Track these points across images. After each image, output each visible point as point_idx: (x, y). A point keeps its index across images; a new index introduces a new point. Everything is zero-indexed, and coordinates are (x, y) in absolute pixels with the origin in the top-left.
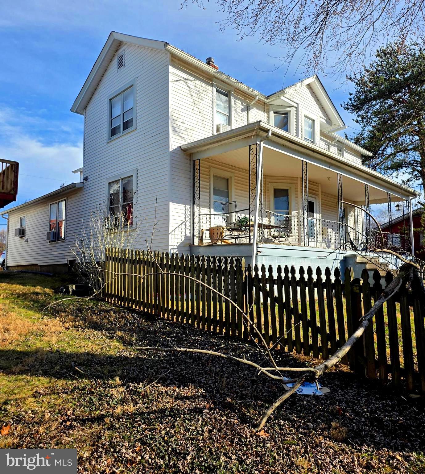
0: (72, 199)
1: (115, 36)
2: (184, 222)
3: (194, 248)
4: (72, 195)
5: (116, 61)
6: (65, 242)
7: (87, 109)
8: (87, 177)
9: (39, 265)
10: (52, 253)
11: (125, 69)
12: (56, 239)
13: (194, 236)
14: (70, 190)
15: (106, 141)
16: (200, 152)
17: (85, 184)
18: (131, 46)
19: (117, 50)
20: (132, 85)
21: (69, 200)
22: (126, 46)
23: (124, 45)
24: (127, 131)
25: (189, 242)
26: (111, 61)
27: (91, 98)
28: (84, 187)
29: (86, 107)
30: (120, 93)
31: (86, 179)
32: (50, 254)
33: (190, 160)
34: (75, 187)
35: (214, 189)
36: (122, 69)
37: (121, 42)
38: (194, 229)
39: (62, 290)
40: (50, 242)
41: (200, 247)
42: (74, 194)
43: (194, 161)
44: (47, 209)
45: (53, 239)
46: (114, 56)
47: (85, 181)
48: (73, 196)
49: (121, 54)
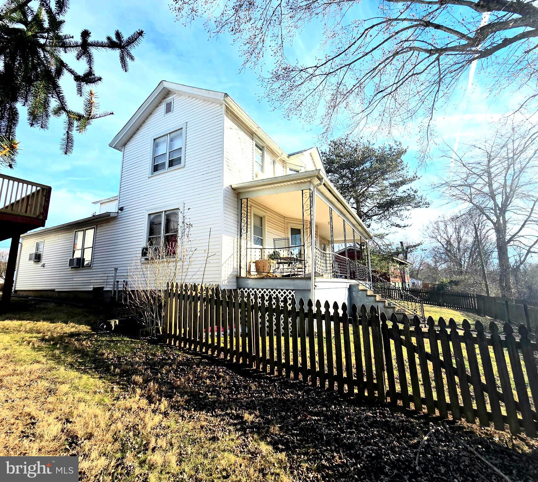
0: (102, 228)
1: (166, 85)
2: (233, 254)
3: (241, 280)
4: (103, 223)
5: (163, 107)
6: (91, 269)
7: (126, 146)
8: (123, 207)
9: (56, 290)
10: (74, 279)
11: (172, 114)
12: (80, 265)
13: (240, 268)
14: (102, 219)
15: (148, 175)
16: (249, 192)
17: (119, 214)
18: (181, 96)
19: (164, 98)
20: (182, 128)
21: (98, 229)
22: (174, 96)
23: (173, 95)
24: (172, 168)
25: (236, 273)
26: (157, 106)
27: (131, 137)
28: (119, 217)
29: (125, 145)
30: (167, 135)
31: (121, 209)
32: (71, 280)
33: (238, 198)
34: (109, 216)
35: (254, 226)
36: (170, 114)
37: (169, 91)
38: (240, 262)
39: (103, 326)
40: (72, 268)
41: (248, 279)
42: (105, 223)
43: (241, 199)
44: (71, 236)
45: (77, 265)
46: (160, 102)
47: (120, 211)
48: (104, 225)
49: (169, 102)
